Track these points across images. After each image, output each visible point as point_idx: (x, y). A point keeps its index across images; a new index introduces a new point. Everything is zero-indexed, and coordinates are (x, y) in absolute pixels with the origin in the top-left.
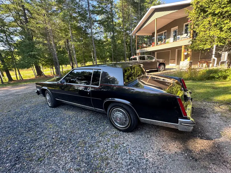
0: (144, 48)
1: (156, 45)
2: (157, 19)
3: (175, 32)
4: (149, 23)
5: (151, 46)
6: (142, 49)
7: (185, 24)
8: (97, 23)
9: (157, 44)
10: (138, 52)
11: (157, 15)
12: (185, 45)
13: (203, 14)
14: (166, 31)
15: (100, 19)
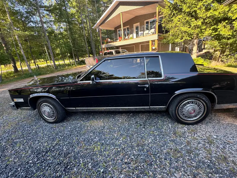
0: (109, 42)
1: (124, 40)
2: (122, 12)
3: (137, 28)
4: (114, 16)
5: (118, 40)
6: (109, 44)
7: (145, 21)
8: (45, 10)
9: (124, 38)
10: (104, 47)
11: (122, 9)
12: (152, 41)
13: (174, 11)
14: (129, 26)
15: (48, 5)
